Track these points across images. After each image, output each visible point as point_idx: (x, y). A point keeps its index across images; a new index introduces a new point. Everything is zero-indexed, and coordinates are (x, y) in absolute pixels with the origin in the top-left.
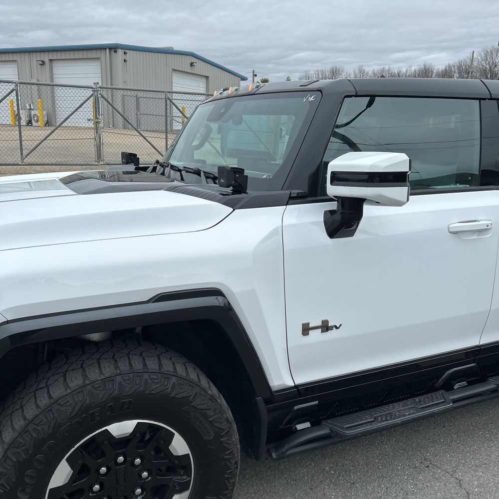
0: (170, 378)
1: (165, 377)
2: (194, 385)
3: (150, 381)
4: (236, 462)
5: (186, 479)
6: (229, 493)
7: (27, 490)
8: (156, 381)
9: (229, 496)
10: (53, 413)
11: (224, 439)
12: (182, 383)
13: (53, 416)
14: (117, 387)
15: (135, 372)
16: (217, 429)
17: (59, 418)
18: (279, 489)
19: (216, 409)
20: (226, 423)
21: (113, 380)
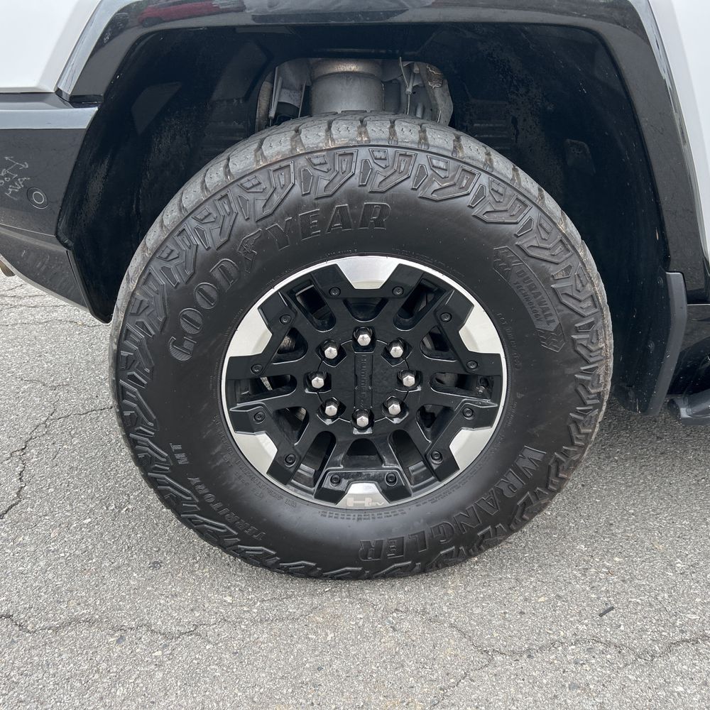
0: (474, 174)
1: (464, 170)
2: (527, 202)
3: (430, 172)
4: (599, 394)
5: (489, 405)
6: (576, 453)
7: (186, 344)
8: (442, 174)
9: (575, 458)
10: (229, 203)
11: (580, 336)
12: (501, 190)
13: (231, 208)
14: (357, 171)
15: (400, 144)
16: (567, 311)
17: (240, 213)
18: (678, 490)
19: (570, 267)
20: (589, 303)
21: (352, 154)
